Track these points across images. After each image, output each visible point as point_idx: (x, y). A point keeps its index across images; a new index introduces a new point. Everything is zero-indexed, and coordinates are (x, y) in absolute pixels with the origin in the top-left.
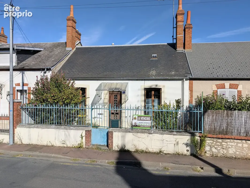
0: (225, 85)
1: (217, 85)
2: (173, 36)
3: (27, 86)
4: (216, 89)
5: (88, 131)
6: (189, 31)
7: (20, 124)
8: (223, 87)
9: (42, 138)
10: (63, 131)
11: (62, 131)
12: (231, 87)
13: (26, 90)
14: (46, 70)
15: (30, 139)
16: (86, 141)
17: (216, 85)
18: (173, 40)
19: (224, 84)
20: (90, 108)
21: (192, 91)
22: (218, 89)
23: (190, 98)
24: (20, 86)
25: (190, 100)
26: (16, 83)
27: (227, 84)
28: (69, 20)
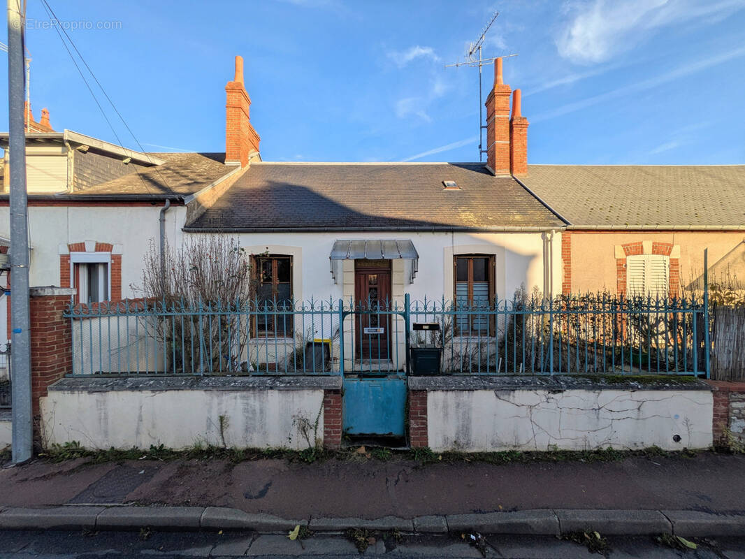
0: (642, 246)
1: (625, 245)
2: (480, 147)
3: (108, 251)
4: (624, 257)
5: (336, 392)
6: (521, 133)
7: (67, 375)
8: (639, 250)
9: (154, 427)
10: (238, 397)
11: (235, 398)
12: (656, 250)
13: (107, 263)
14: (168, 202)
15: (106, 433)
16: (328, 429)
17: (623, 246)
18: (481, 154)
19: (641, 243)
20: (335, 312)
21: (570, 260)
22: (627, 255)
23: (565, 277)
24: (85, 251)
25: (565, 283)
26: (70, 244)
27: (648, 241)
28: (231, 90)
